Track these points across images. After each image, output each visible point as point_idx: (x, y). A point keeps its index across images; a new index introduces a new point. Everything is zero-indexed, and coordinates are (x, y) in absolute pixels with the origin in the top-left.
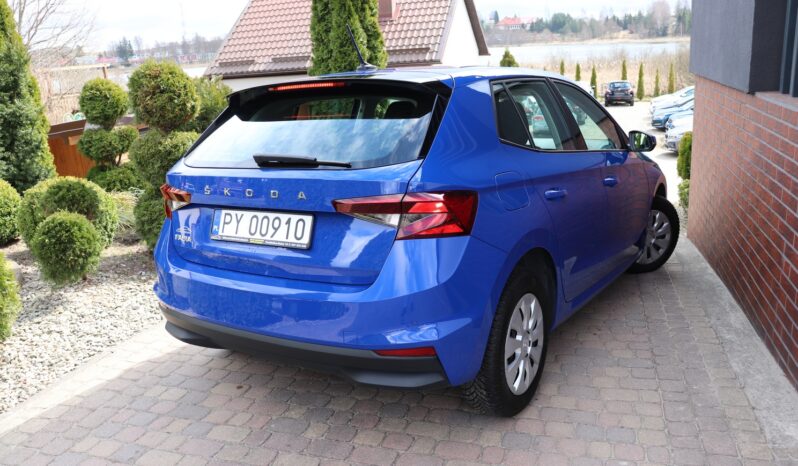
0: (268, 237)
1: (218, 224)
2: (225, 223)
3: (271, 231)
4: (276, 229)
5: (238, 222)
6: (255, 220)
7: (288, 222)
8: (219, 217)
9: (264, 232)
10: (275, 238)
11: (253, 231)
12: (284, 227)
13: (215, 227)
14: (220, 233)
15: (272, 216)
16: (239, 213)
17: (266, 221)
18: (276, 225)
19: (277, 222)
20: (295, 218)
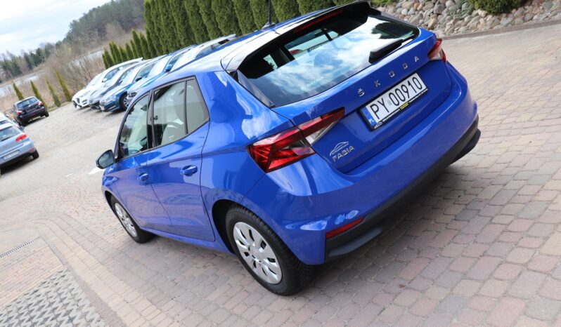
0: (407, 99)
1: (371, 117)
2: (375, 112)
3: (406, 95)
4: (407, 92)
5: (383, 105)
6: (392, 96)
7: (409, 84)
8: (367, 112)
9: (403, 99)
10: (411, 97)
11: (397, 103)
12: (409, 88)
13: (370, 121)
14: (377, 121)
15: (399, 87)
16: (380, 99)
17: (398, 91)
18: (406, 90)
19: (404, 87)
20: (410, 79)
